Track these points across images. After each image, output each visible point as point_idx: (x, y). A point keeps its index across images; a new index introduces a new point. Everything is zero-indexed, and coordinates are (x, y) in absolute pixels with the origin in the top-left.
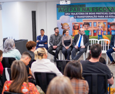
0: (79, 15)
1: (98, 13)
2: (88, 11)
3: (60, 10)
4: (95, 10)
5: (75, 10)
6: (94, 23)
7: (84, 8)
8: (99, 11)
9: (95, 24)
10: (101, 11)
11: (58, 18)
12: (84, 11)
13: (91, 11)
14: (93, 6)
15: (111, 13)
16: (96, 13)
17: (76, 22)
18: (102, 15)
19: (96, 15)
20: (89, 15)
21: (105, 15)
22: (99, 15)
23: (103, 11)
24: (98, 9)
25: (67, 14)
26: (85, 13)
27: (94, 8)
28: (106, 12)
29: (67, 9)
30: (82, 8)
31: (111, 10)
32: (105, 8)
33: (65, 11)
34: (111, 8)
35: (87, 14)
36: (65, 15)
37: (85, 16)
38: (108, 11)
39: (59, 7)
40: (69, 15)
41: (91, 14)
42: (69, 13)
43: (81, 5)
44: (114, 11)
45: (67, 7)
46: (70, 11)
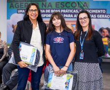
1: (64, 11)
2: (50, 8)
3: (12, 6)
4: (60, 6)
7: (44, 3)
8: (65, 7)
10: (68, 8)
11: (8, 18)
12: (44, 8)
14: (58, 1)
16: (61, 9)
18: (71, 13)
20: (50, 13)
21: (74, 14)
22: (66, 13)
23: (71, 7)
24: (64, 4)
25: (21, 11)
26: (45, 10)
27: (59, 3)
28: (76, 9)
29: (21, 4)
30: (41, 3)
31: (82, 6)
32: (74, 3)
33: (17, 7)
34: (83, 3)
35: (49, 11)
36: (18, 13)
37: (45, 15)
38: (79, 7)
39: (10, 2)
40: (23, 13)
41: (54, 11)
42: (23, 10)
44: (87, 7)
45: (21, 2)
46: (25, 7)
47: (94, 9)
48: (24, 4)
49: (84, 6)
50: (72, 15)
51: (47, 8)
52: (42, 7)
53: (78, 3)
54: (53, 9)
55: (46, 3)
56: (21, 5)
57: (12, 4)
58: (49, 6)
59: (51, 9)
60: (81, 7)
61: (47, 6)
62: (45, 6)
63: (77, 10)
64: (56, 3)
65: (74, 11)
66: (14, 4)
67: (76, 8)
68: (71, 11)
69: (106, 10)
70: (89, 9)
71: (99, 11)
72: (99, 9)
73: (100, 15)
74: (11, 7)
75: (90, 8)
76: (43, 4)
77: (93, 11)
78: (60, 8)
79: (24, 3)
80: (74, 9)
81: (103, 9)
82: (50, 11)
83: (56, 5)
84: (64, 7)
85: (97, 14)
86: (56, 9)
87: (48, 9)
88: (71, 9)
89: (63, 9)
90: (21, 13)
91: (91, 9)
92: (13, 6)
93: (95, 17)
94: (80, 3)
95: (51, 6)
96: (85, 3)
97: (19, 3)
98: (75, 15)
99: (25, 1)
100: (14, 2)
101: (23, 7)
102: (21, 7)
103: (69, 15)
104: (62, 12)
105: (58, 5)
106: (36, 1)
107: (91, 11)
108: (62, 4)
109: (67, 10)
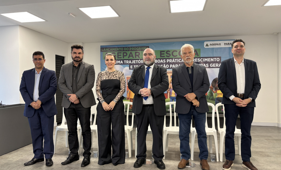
0: (138, 64)
1: (170, 61)
4: (166, 55)
8: (171, 57)
10: (175, 57)
11: (102, 69)
14: (162, 49)
18: (178, 63)
19: (166, 63)
22: (173, 63)
24: (171, 53)
25: (118, 62)
27: (164, 51)
29: (118, 53)
39: (104, 51)
40: (121, 64)
41: (159, 61)
42: (121, 60)
43: (142, 47)
44: (198, 55)
45: (118, 51)
46: (123, 58)
47: (206, 58)
48: (122, 54)
54: (157, 59)
56: (118, 55)
64: (161, 52)
69: (220, 58)
70: (200, 58)
71: (212, 60)
72: (212, 58)
73: (214, 64)
75: (201, 56)
78: (166, 57)
81: (217, 57)
83: (161, 54)
85: (209, 63)
86: (160, 59)
88: (179, 58)
89: (169, 59)
90: (119, 64)
91: (203, 58)
93: (208, 66)
99: (124, 50)
100: (110, 51)
101: (121, 58)
102: (118, 58)
103: (176, 65)
104: (167, 62)
105: (164, 54)
106: (136, 50)
107: (202, 60)
108: (168, 52)
109: (173, 60)
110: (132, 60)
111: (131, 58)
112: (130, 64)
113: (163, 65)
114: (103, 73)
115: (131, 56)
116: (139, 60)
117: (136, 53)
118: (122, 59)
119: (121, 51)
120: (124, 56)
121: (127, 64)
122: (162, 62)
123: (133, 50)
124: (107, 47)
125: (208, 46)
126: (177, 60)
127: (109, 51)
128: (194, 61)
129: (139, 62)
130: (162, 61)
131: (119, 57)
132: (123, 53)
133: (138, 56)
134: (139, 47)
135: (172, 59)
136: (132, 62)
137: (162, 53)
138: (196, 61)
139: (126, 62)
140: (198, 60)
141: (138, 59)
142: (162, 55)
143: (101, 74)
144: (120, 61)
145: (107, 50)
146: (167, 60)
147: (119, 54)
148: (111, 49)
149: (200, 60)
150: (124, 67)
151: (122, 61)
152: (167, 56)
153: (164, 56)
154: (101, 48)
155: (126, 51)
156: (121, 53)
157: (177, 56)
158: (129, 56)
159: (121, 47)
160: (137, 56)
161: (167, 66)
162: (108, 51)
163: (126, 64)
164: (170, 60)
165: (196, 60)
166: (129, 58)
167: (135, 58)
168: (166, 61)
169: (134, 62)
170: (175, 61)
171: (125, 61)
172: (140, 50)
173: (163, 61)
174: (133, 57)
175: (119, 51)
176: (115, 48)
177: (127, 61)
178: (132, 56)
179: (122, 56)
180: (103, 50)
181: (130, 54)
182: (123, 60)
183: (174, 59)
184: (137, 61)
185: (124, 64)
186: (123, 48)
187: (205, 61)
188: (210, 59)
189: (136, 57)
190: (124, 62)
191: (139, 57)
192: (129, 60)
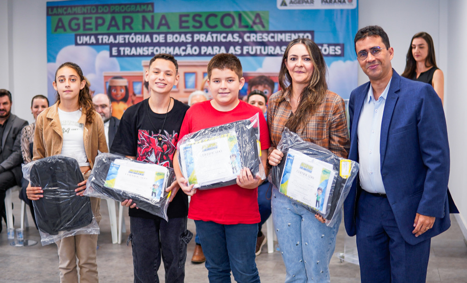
0: (130, 45)
1: (202, 38)
2: (164, 29)
3: (60, 26)
4: (191, 23)
5: (113, 23)
6: (186, 74)
7: (148, 16)
8: (205, 28)
9: (191, 79)
10: (213, 29)
11: (51, 58)
12: (148, 29)
13: (175, 26)
14: (184, 10)
15: (253, 38)
16: (193, 33)
17: (118, 72)
18: (220, 44)
19: (193, 44)
20: (166, 44)
21: (227, 45)
22: (208, 44)
23: (220, 28)
24: (203, 19)
25: (86, 39)
26: (151, 35)
27: (188, 16)
28: (233, 33)
29: (84, 19)
30: (140, 15)
31: (250, 23)
32: (229, 15)
33: (76, 27)
34: (253, 17)
35: (160, 38)
36: (77, 44)
37: (150, 48)
38: (240, 26)
39: (55, 15)
40: (92, 44)
41: (176, 38)
42: (90, 35)
43: (138, 6)
44: (263, 26)
45: (84, 13)
46: (97, 29)
47: (281, 32)
48: (93, 21)
49: (254, 23)
50: (223, 48)
51: (155, 30)
52: (144, 27)
53: (240, 16)
54: (173, 33)
55: (153, 17)
56: (85, 24)
57: (60, 20)
58: (160, 25)
59: (166, 34)
60: (247, 27)
61: (156, 24)
62: (152, 26)
63: (236, 35)
64: (181, 16)
65: (230, 38)
66: (66, 19)
67: (235, 28)
68: (221, 38)
69: (312, 33)
70: (268, 32)
72: (295, 32)
74: (57, 27)
75: (271, 29)
76: (144, 19)
77: (279, 37)
78: (192, 29)
79: (94, 16)
80: (227, 33)
81: (305, 32)
82: (166, 38)
83: (181, 22)
84: (201, 26)
86: (180, 34)
87: (159, 34)
88: (221, 33)
89: (199, 33)
90: (86, 44)
91: (274, 32)
92: (63, 27)
94: (244, 15)
95: (167, 24)
96: (258, 16)
97: (81, 17)
98: (232, 48)
99: (97, 13)
100: (67, 14)
101: (91, 29)
102: (85, 29)
103: (215, 48)
104: (195, 40)
105: (187, 22)
106: (125, 12)
107: (273, 37)
108: (197, 18)
109: (209, 36)
110: (115, 35)
111: (114, 30)
112: (112, 45)
113: (187, 48)
114: (29, 129)
115: (113, 26)
116: (133, 36)
117: (124, 18)
118: (94, 32)
119: (91, 13)
120: (97, 25)
121: (106, 44)
122: (183, 41)
123: (117, 13)
124: (60, 5)
125: (285, 5)
126: (217, 37)
127: (65, 13)
128: (255, 40)
129: (132, 39)
130: (182, 38)
131: (88, 27)
132: (97, 19)
133: (129, 24)
134: (131, 4)
135: (206, 33)
136: (115, 39)
137: (184, 19)
138: (259, 40)
139: (102, 39)
140: (262, 38)
141: (130, 34)
142: (184, 25)
143: (26, 132)
144: (88, 37)
145: (60, 11)
146: (195, 35)
147: (87, 21)
148: (69, 9)
149: (267, 36)
150: (98, 51)
151: (93, 37)
152: (194, 27)
153: (188, 27)
154: (48, 8)
155: (103, 13)
156: (91, 18)
157: (216, 26)
158: (110, 26)
159: (92, 6)
160: (127, 27)
161: (195, 50)
162: (63, 14)
163: (102, 44)
164: (202, 35)
165: (258, 37)
166: (108, 29)
167: (121, 31)
168: (192, 37)
169: (120, 39)
170: (212, 37)
171: (100, 37)
172: (133, 12)
173: (186, 39)
174: (118, 29)
175: (87, 13)
176: (78, 6)
177: (105, 37)
178: (116, 25)
179: (93, 26)
180: (52, 11)
181: (111, 22)
182: (96, 35)
183: (211, 34)
184: (127, 37)
185: (97, 44)
186: (97, 6)
187: (279, 40)
188: (291, 36)
189: (124, 28)
190: (97, 40)
191: (131, 28)
192: (109, 35)
